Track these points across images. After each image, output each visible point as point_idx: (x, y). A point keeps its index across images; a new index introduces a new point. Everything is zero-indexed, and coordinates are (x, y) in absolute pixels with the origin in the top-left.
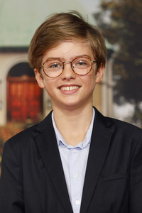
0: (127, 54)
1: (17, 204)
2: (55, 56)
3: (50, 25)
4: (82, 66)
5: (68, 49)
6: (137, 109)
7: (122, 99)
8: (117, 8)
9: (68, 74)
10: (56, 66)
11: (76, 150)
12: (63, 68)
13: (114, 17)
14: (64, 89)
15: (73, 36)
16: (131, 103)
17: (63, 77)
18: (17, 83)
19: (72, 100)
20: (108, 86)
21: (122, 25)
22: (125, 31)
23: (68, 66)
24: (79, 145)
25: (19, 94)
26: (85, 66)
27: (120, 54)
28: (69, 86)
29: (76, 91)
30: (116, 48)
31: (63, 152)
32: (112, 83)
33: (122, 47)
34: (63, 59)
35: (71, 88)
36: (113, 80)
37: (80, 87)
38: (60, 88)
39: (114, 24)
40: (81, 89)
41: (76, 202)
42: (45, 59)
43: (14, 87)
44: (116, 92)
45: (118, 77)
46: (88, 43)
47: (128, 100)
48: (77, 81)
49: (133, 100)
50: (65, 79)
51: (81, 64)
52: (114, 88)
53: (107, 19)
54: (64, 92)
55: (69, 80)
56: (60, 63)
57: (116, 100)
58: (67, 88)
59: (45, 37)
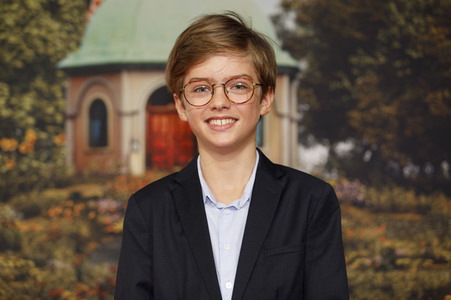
0: (318, 74)
1: (142, 285)
2: (201, 76)
3: (195, 31)
4: (240, 91)
5: (221, 66)
6: (332, 153)
7: (311, 138)
8: (304, 9)
9: (219, 102)
10: (203, 90)
11: (229, 211)
12: (213, 93)
13: (299, 21)
14: (213, 122)
15: (226, 47)
16: (324, 145)
17: (212, 106)
18: (161, 114)
19: (225, 138)
20: (291, 120)
21: (311, 33)
22: (316, 41)
23: (219, 90)
24: (235, 204)
25: (164, 129)
26: (245, 91)
27: (309, 74)
28: (221, 119)
29: (231, 125)
30: (303, 65)
31: (211, 212)
32: (297, 116)
33: (311, 65)
34: (212, 80)
35: (224, 122)
36: (299, 111)
37: (237, 120)
38: (208, 121)
39: (301, 32)
40: (238, 123)
41: (227, 285)
42: (187, 80)
43: (156, 120)
44: (302, 129)
45: (305, 107)
46: (250, 58)
47: (320, 139)
48: (233, 112)
49: (326, 140)
50: (215, 108)
51: (238, 87)
52: (300, 123)
53: (290, 24)
54: (213, 128)
55: (220, 110)
56: (208, 86)
57: (303, 140)
58: (218, 122)
59: (188, 49)
